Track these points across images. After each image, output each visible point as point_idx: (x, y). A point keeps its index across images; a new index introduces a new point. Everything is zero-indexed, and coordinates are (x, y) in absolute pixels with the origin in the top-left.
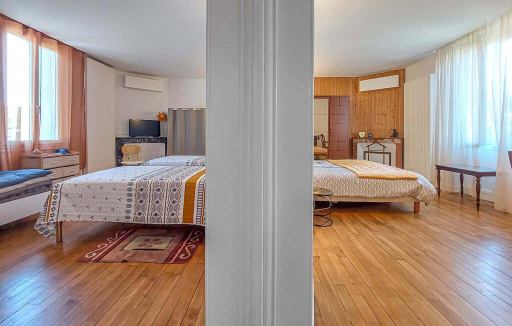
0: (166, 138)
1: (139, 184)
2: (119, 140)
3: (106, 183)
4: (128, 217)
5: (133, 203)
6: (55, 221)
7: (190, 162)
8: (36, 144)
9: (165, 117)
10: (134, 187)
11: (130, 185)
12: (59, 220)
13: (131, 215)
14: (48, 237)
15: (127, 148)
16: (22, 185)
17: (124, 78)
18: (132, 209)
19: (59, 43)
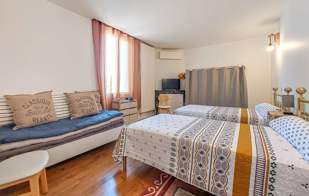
0: (184, 91)
1: (182, 142)
2: (157, 92)
3: (154, 134)
4: (172, 170)
5: (176, 158)
6: (122, 155)
7: (210, 113)
8: (118, 94)
9: (184, 76)
10: (177, 143)
11: (173, 140)
12: (125, 155)
13: (175, 169)
14: (119, 164)
15: (161, 97)
16: (109, 122)
17: (159, 53)
18: (176, 164)
19: (128, 36)
